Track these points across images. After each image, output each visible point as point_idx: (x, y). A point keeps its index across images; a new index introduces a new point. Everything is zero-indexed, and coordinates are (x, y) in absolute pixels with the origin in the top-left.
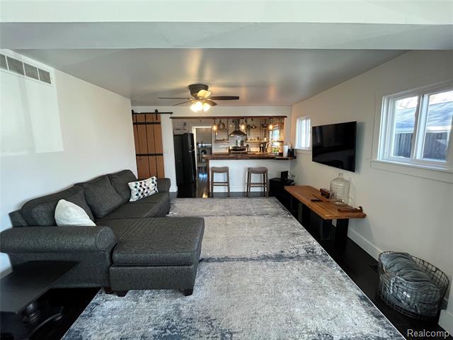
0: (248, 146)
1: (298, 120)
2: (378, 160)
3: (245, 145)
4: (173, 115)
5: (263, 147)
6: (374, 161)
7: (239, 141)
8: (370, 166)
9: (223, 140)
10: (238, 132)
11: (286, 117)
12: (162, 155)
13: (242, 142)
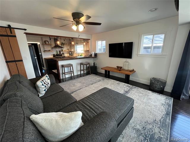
0: (63, 53)
1: (97, 41)
2: (140, 54)
3: (62, 53)
4: (26, 32)
5: (71, 53)
6: (139, 54)
7: (58, 51)
8: (137, 56)
9: (49, 50)
10: (57, 46)
11: (90, 39)
12: (22, 61)
13: (60, 51)
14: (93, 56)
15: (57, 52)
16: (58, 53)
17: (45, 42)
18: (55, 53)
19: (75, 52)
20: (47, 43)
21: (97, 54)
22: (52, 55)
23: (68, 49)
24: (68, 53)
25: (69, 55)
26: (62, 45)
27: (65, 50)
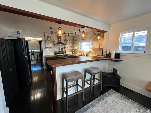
0: (65, 51)
10: (60, 43)
11: (106, 32)
13: (62, 49)
14: (113, 56)
15: (59, 49)
16: (60, 51)
18: (57, 50)
20: (49, 39)
21: (120, 54)
22: (53, 53)
23: (71, 47)
24: (71, 51)
25: (71, 53)
26: (65, 42)
27: (68, 48)
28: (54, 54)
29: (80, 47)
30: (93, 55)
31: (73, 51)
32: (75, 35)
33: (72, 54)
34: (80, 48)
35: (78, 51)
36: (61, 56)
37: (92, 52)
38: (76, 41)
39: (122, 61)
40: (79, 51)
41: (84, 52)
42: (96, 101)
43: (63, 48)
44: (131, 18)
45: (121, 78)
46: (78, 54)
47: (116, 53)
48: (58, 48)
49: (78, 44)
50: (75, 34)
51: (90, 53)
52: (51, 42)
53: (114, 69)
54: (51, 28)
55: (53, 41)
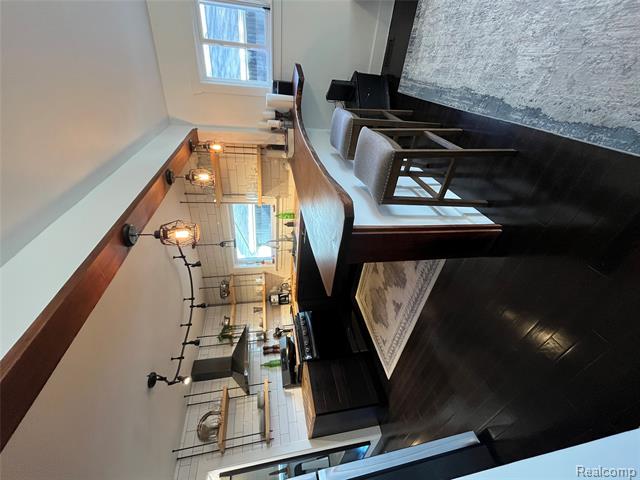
0: (278, 334)
3: (277, 342)
7: (267, 360)
13: (266, 351)
14: (287, 101)
15: (270, 365)
16: (278, 357)
17: (205, 434)
18: (278, 375)
19: (271, 268)
20: (212, 421)
21: (278, 79)
22: (290, 394)
23: (259, 310)
24: (276, 312)
25: (285, 308)
26: (231, 337)
27: (262, 326)
28: (297, 392)
29: (255, 265)
30: (287, 195)
31: (275, 298)
32: (198, 264)
33: (289, 302)
34: (261, 265)
35: (275, 273)
36: (306, 343)
37: (278, 198)
38: (228, 285)
39: (299, 67)
40: (274, 265)
41: (278, 236)
42: (447, 100)
43: (265, 349)
44: (154, 47)
45: (356, 72)
46: (288, 274)
47: (275, 92)
48: (265, 371)
49: (242, 278)
50: (194, 266)
51: (281, 210)
52: (230, 412)
53: (329, 97)
54: (152, 380)
55: (228, 399)
